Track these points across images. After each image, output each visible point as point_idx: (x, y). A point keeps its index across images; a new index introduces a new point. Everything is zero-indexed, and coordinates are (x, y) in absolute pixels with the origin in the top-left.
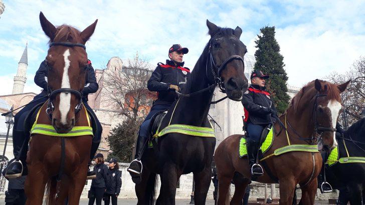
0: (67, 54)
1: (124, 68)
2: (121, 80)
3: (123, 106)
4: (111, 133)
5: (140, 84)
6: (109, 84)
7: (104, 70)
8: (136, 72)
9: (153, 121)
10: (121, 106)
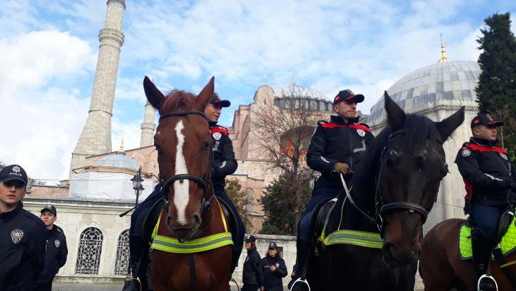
0: (180, 126)
1: (277, 100)
2: (272, 120)
3: (278, 156)
4: (264, 193)
5: (300, 123)
6: (257, 126)
7: (250, 105)
8: (292, 106)
9: (316, 215)
10: (276, 155)
